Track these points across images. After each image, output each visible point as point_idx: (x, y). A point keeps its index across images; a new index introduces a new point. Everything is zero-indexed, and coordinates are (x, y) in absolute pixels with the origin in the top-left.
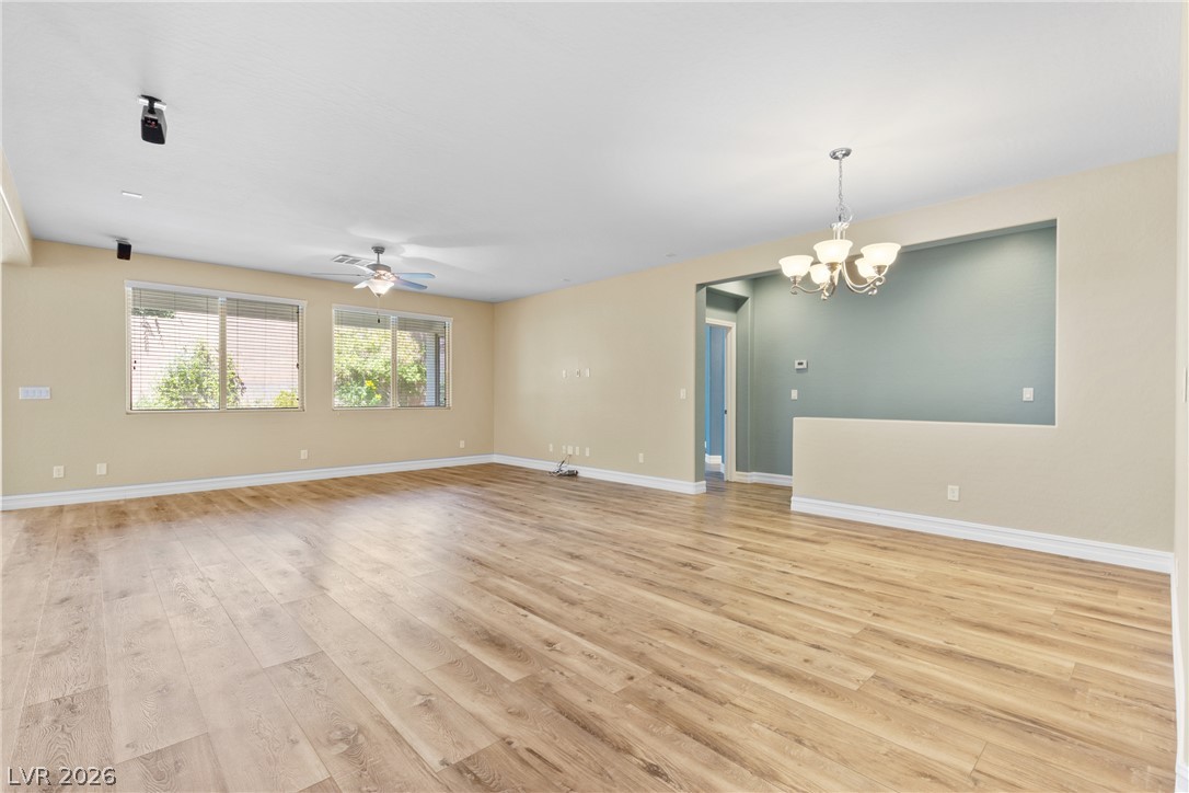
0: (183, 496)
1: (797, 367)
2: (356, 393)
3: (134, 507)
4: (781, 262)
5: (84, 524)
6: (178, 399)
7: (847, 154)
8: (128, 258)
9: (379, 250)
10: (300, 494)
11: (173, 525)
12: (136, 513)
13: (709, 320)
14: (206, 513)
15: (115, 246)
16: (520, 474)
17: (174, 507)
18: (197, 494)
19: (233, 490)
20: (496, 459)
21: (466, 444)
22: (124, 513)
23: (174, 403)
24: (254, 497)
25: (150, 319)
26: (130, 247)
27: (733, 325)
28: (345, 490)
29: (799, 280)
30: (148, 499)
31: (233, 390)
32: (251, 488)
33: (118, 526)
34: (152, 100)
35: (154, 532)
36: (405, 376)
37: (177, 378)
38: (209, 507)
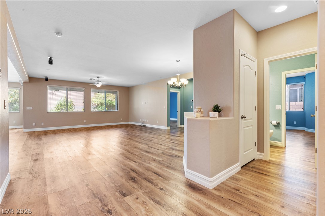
0: (59, 130)
1: (192, 101)
2: (101, 108)
3: (49, 131)
4: (168, 81)
5: (39, 134)
6: (60, 110)
7: (179, 61)
8: (47, 81)
9: (98, 78)
10: (83, 129)
11: (56, 134)
12: (49, 132)
13: (171, 91)
14: (63, 132)
15: (45, 78)
16: (133, 126)
17: (57, 131)
18: (62, 129)
19: (69, 129)
20: (129, 123)
21: (122, 119)
22: (47, 132)
23: (59, 111)
24: (73, 130)
25: (53, 91)
26: (48, 78)
27: (179, 92)
28: (93, 129)
29: (171, 85)
30: (52, 130)
31: (73, 108)
32: (73, 128)
33: (46, 134)
34: (50, 57)
35: (52, 135)
36: (113, 104)
37: (59, 105)
38: (64, 132)
